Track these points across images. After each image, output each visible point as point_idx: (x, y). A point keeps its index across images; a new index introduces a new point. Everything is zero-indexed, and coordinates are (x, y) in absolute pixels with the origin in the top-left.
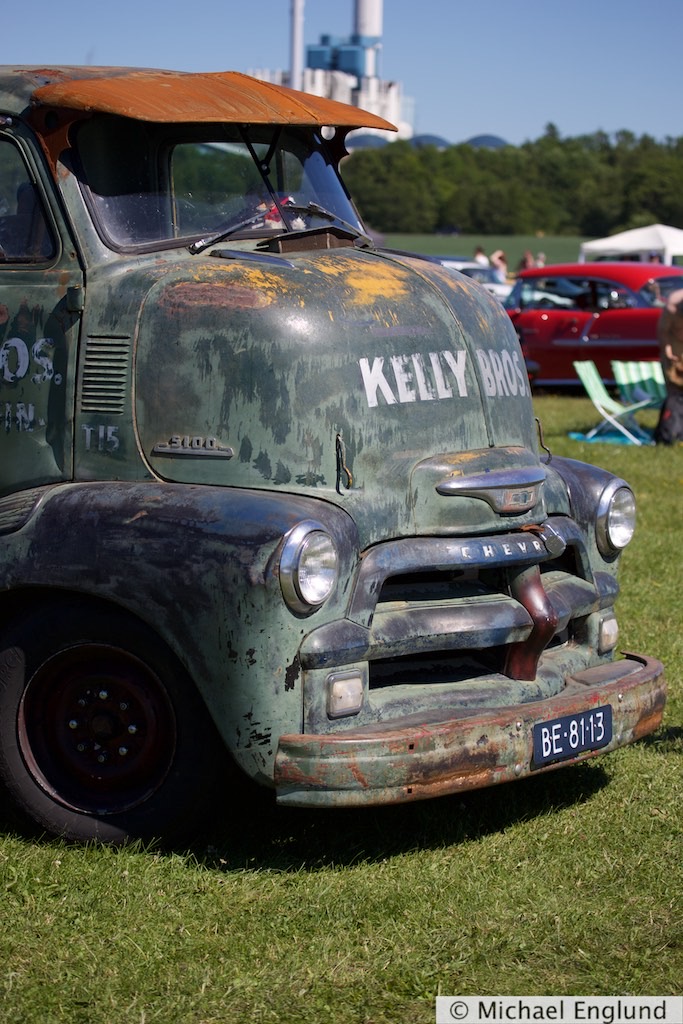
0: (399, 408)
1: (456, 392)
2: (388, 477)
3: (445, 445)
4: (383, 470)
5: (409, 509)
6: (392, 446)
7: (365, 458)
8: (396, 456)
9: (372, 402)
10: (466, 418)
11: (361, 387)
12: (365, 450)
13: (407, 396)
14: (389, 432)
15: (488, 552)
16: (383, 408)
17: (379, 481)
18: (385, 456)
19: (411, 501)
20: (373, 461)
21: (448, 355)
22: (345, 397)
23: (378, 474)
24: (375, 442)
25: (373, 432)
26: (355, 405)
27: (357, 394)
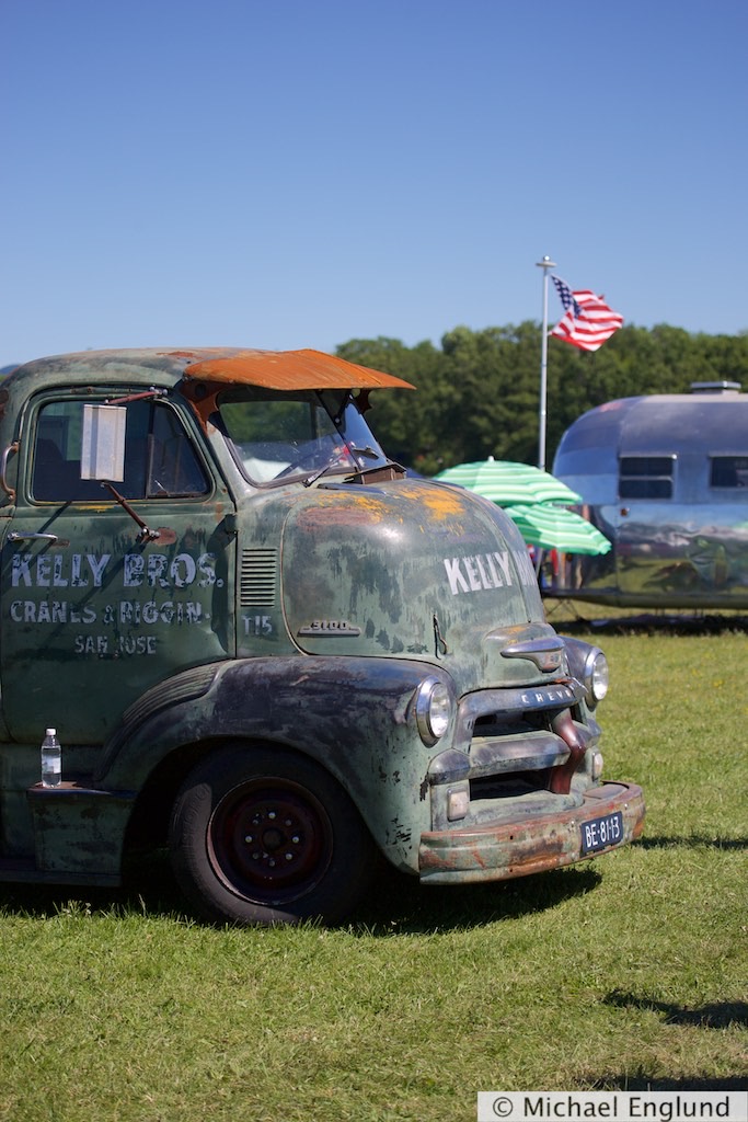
0: (472, 594)
1: (505, 583)
2: (469, 645)
3: (502, 621)
4: (465, 641)
5: (483, 668)
6: (469, 622)
7: (453, 631)
8: (472, 630)
9: (455, 592)
10: (513, 602)
11: (447, 580)
12: (452, 627)
13: (476, 587)
14: (467, 613)
15: (539, 698)
16: (463, 596)
17: (463, 649)
18: (466, 630)
19: (484, 662)
20: (458, 634)
21: (497, 555)
22: (437, 588)
23: (462, 644)
24: (459, 619)
25: (457, 612)
26: (443, 593)
27: (444, 585)
